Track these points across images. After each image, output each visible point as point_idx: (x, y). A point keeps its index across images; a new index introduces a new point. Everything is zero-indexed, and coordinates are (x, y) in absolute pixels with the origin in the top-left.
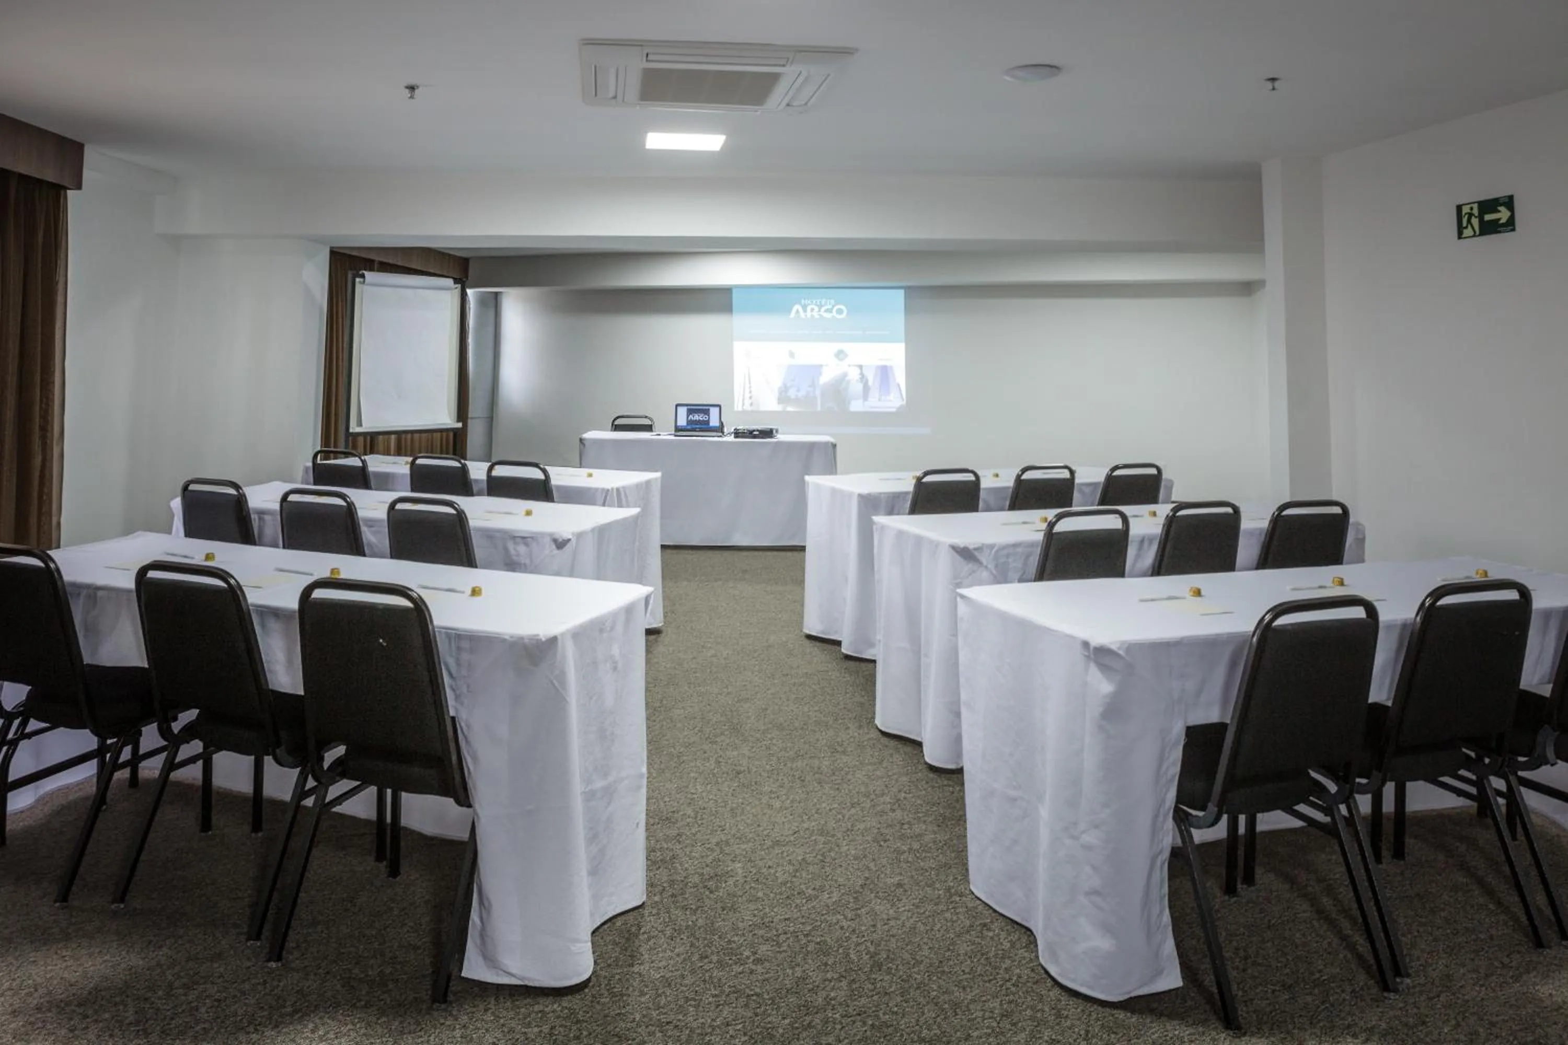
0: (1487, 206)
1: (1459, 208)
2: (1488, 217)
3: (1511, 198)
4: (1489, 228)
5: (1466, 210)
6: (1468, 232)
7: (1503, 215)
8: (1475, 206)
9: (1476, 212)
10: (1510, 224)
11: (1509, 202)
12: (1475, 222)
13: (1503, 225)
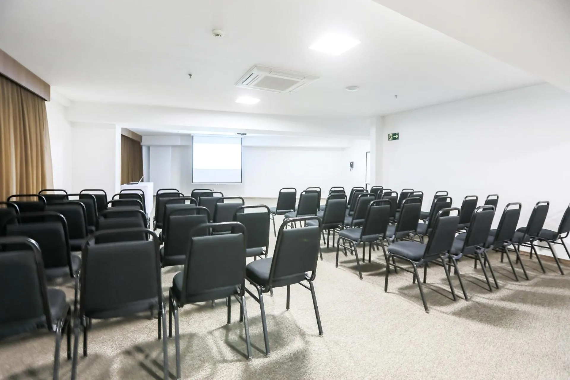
0: (394, 135)
1: (389, 135)
2: (394, 137)
3: (398, 133)
4: (394, 139)
5: (390, 135)
6: (390, 139)
7: (397, 136)
8: (392, 134)
9: (392, 136)
10: (398, 138)
11: (398, 134)
12: (392, 137)
13: (397, 138)
